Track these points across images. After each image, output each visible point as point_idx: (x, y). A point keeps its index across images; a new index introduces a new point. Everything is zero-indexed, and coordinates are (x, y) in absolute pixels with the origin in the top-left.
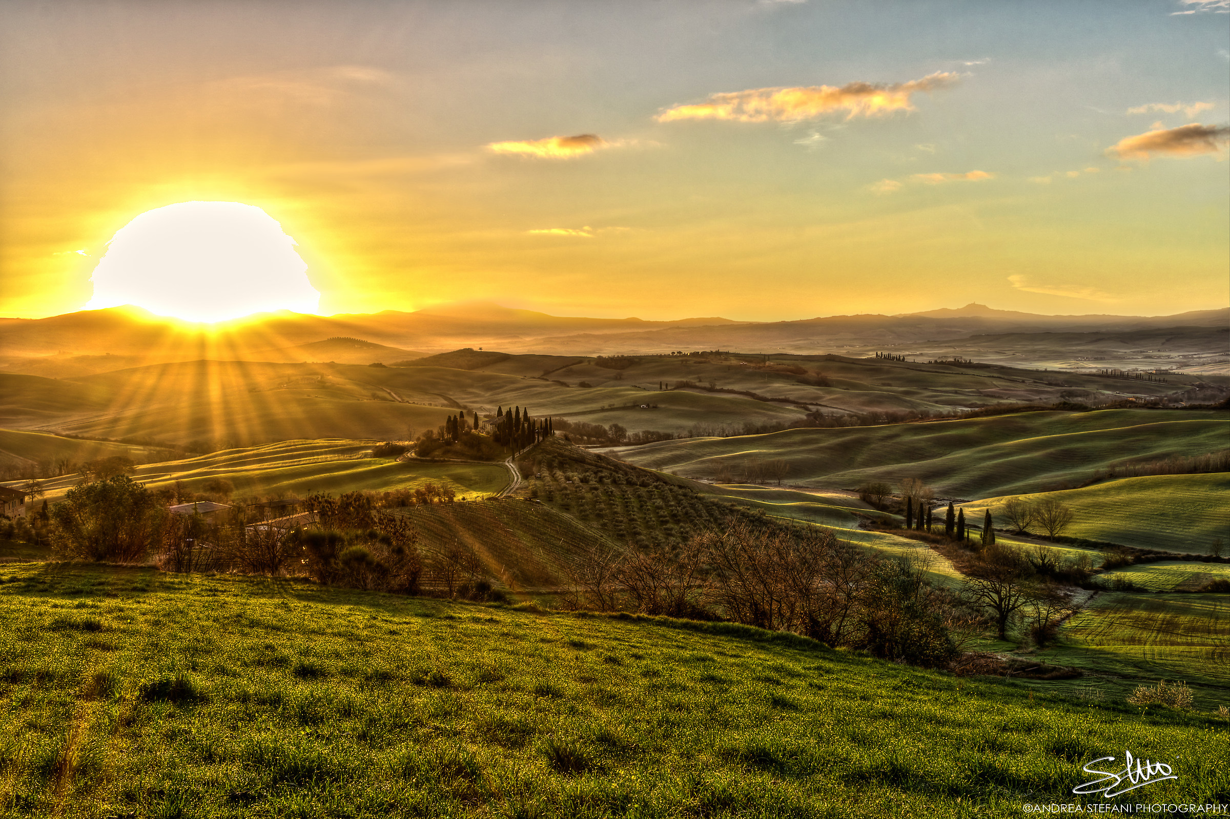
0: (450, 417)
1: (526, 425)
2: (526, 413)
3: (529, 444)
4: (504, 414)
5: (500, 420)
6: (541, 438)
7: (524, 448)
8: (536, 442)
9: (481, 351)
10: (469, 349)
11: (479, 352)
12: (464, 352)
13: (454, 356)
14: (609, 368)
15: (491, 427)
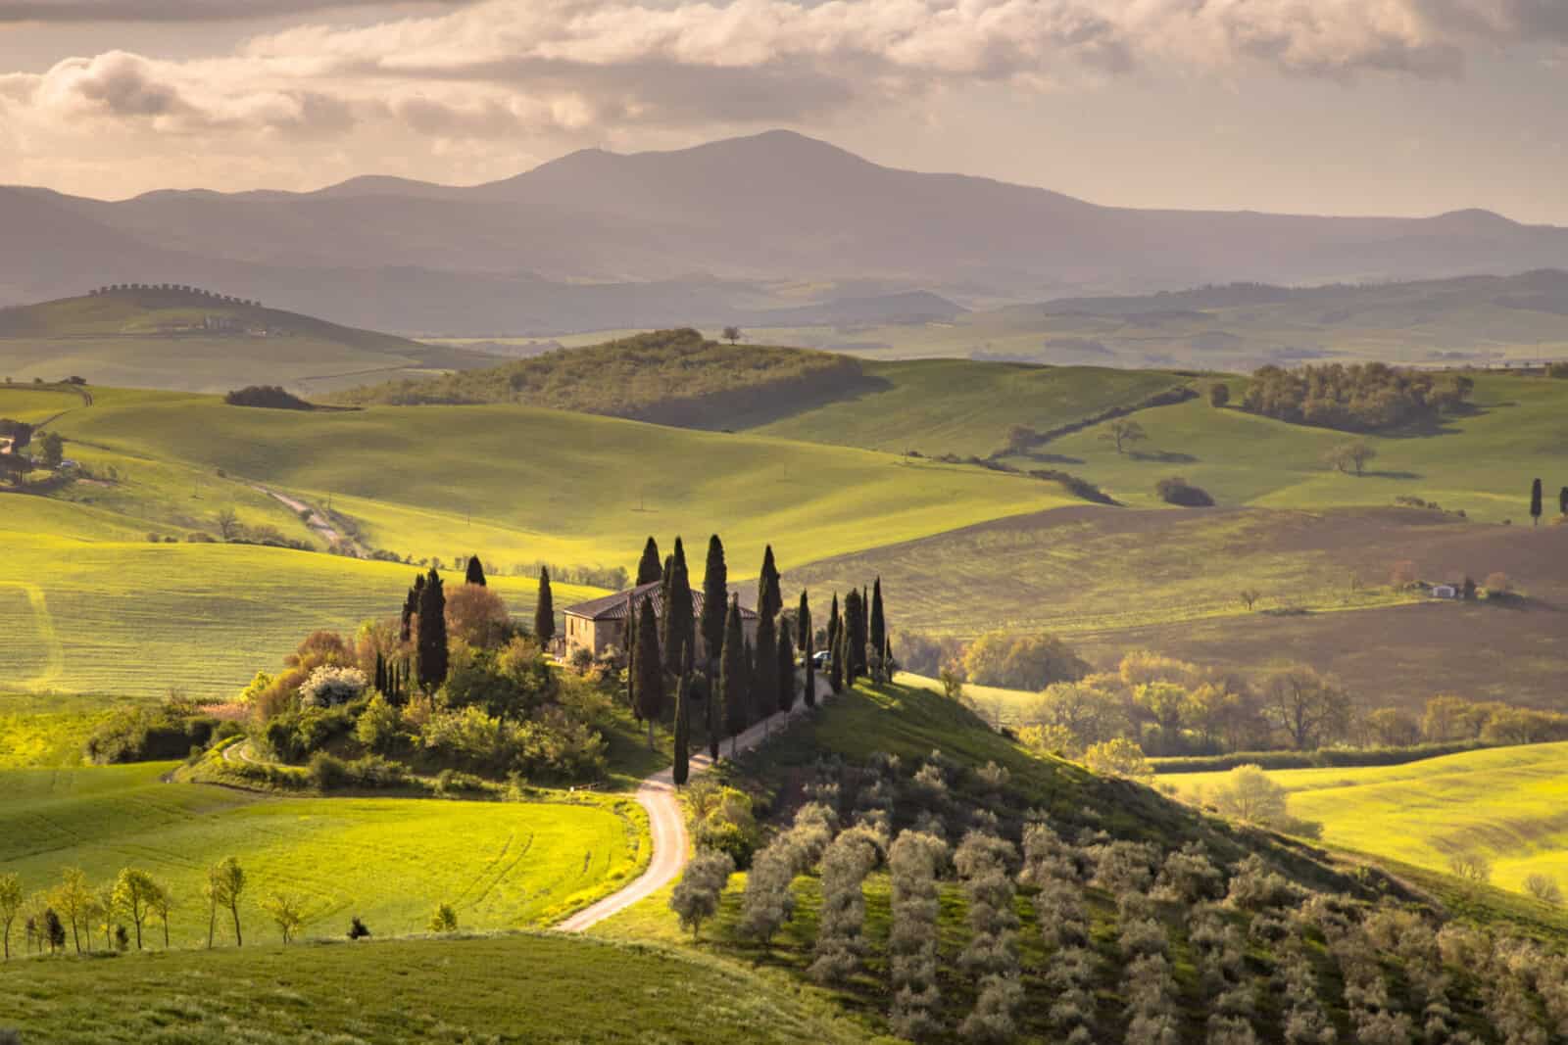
3: (767, 714)
6: (824, 689)
8: (799, 704)
9: (733, 345)
10: (683, 333)
11: (723, 349)
12: (656, 347)
13: (610, 362)
14: (1305, 424)
15: (598, 631)
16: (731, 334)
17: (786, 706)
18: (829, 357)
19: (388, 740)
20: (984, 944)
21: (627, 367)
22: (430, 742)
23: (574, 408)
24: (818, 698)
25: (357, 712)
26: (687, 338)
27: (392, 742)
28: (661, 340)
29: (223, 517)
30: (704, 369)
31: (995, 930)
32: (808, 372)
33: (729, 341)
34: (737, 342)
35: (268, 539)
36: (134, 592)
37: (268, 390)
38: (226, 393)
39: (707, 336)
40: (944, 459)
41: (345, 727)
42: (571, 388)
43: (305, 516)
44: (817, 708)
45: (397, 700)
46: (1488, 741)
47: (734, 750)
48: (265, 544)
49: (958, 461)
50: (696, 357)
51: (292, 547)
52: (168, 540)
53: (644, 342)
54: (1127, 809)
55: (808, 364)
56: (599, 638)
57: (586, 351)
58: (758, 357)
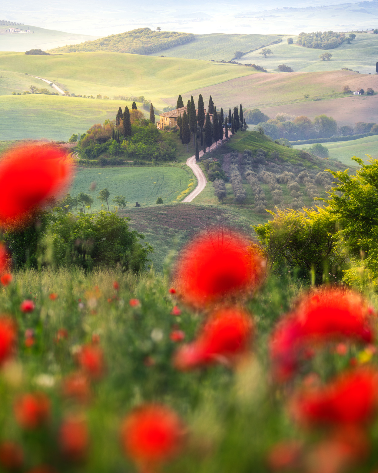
0: (120, 109)
1: (211, 118)
2: (211, 103)
3: (216, 140)
4: (185, 104)
5: (181, 112)
6: (230, 133)
7: (209, 145)
8: (224, 138)
9: (159, 32)
10: (146, 29)
11: (157, 33)
12: (139, 33)
13: (126, 38)
14: (313, 48)
15: (170, 121)
16: (159, 29)
17: (221, 138)
18: (186, 34)
19: (118, 152)
20: (295, 201)
21: (131, 39)
22: (130, 152)
23: (118, 51)
24: (229, 136)
25: (108, 145)
26: (147, 30)
27: (119, 152)
28: (141, 31)
29: (32, 86)
30: (152, 38)
31: (297, 197)
32: (180, 38)
33: (158, 31)
34: (160, 31)
35: (46, 93)
36: (12, 109)
37: (36, 50)
38: (25, 52)
39: (152, 29)
40: (222, 62)
41: (106, 149)
42: (117, 45)
43: (51, 85)
44: (229, 138)
45: (119, 142)
46: (373, 133)
47: (209, 150)
48: (45, 94)
49: (225, 62)
50: (150, 36)
51: (52, 94)
52: (18, 94)
53: (135, 32)
54: (309, 161)
55: (180, 36)
56: (170, 122)
57: (120, 35)
58: (167, 35)
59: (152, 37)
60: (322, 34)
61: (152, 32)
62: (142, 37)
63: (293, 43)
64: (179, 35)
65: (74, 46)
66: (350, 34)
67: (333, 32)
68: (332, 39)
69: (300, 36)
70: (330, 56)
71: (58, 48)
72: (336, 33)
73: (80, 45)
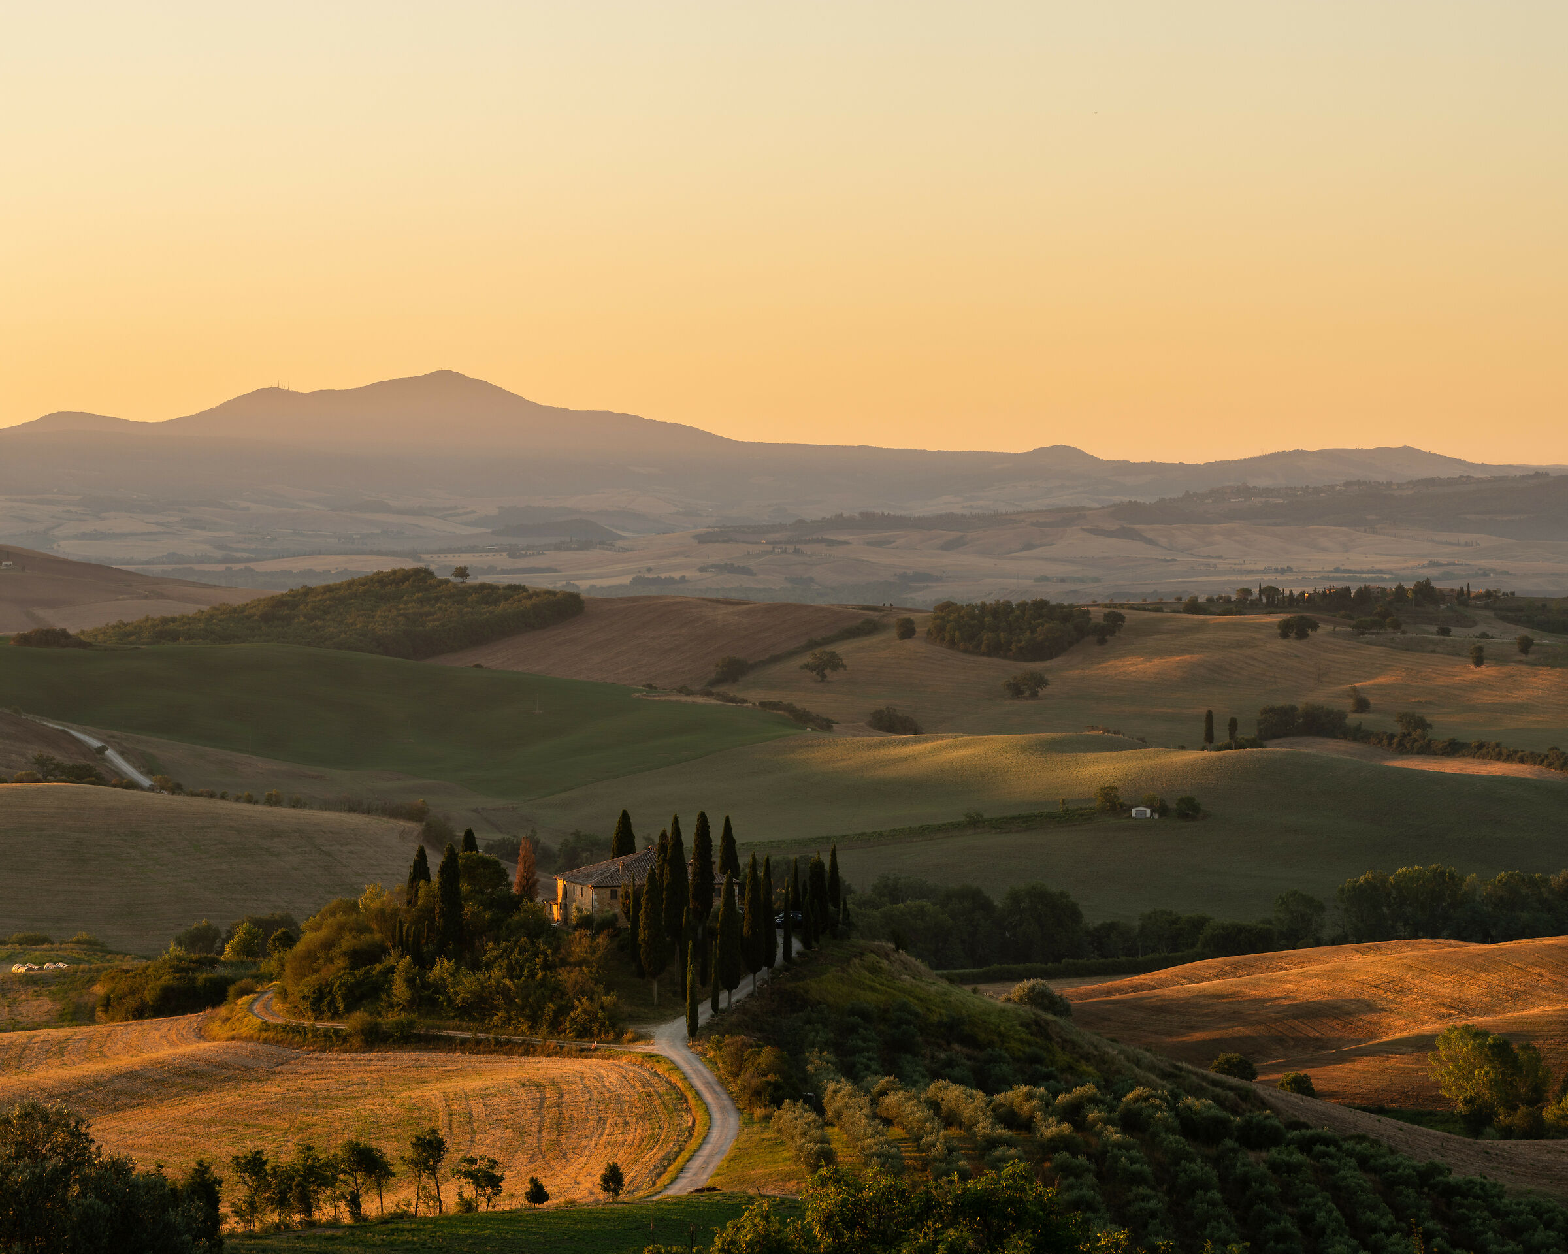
2: (727, 841)
3: (754, 969)
5: (631, 871)
7: (731, 986)
8: (779, 960)
9: (463, 582)
10: (417, 572)
11: (455, 586)
12: (394, 585)
13: (351, 599)
14: (983, 654)
15: (595, 897)
16: (462, 573)
17: (770, 962)
18: (554, 595)
21: (368, 605)
23: (321, 642)
25: (386, 973)
26: (422, 574)
28: (400, 579)
30: (439, 604)
32: (535, 606)
33: (459, 579)
34: (466, 580)
37: (52, 631)
38: (15, 635)
39: (440, 573)
41: (376, 988)
42: (319, 622)
44: (793, 962)
45: (423, 963)
47: (730, 1000)
50: (432, 594)
53: (380, 580)
55: (532, 601)
56: (596, 903)
57: (328, 589)
58: (488, 593)
59: (437, 599)
60: (1012, 611)
61: (441, 582)
62: (405, 598)
63: (916, 635)
64: (530, 597)
65: (174, 620)
66: (1107, 610)
67: (1048, 602)
68: (1046, 626)
69: (940, 614)
70: (1042, 682)
71: (118, 627)
72: (1060, 607)
73: (194, 619)
